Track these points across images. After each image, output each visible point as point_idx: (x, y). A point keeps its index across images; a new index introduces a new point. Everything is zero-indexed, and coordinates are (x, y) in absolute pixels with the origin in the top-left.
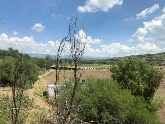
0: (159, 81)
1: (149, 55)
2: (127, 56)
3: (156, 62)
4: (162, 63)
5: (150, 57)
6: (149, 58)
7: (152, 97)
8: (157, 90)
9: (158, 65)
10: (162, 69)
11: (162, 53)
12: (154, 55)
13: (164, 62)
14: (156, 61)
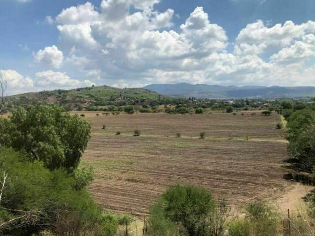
0: (85, 138)
1: (60, 92)
2: (18, 95)
3: (73, 105)
4: (83, 105)
5: (62, 96)
6: (61, 98)
7: (77, 166)
8: (83, 152)
9: (77, 110)
10: (83, 115)
11: (81, 88)
12: (70, 91)
13: (85, 104)
14: (73, 102)
